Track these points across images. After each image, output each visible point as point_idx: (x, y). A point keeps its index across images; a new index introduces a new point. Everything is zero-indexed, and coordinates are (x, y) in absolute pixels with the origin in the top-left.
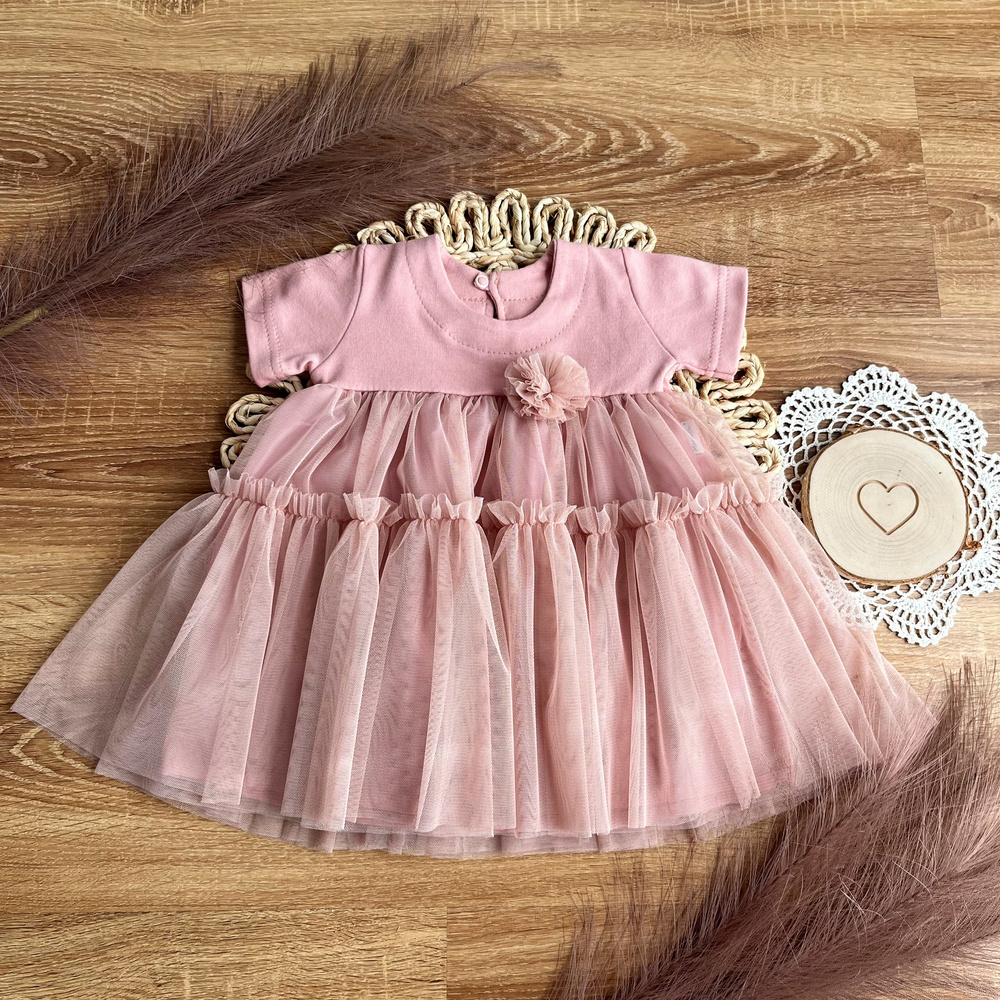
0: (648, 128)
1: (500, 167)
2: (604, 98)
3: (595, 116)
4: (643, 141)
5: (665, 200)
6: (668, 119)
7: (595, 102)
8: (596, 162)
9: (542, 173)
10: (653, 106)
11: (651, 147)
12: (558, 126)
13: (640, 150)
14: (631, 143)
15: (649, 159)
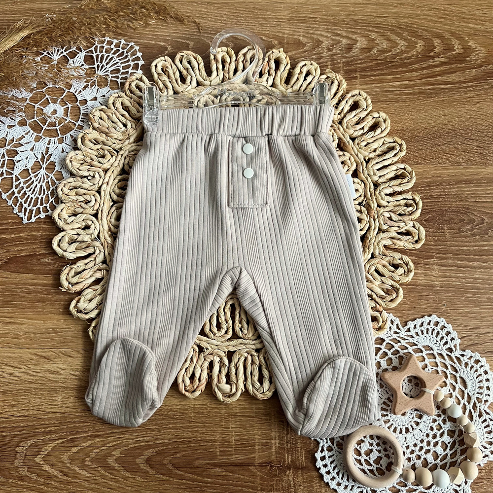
0: (459, 38)
1: (361, 63)
2: (429, 18)
3: (423, 30)
4: (456, 47)
5: (472, 87)
6: (472, 32)
7: (423, 21)
8: (425, 60)
9: (389, 68)
10: (462, 24)
11: (462, 51)
12: (399, 37)
13: (455, 52)
14: (449, 48)
15: (461, 58)
